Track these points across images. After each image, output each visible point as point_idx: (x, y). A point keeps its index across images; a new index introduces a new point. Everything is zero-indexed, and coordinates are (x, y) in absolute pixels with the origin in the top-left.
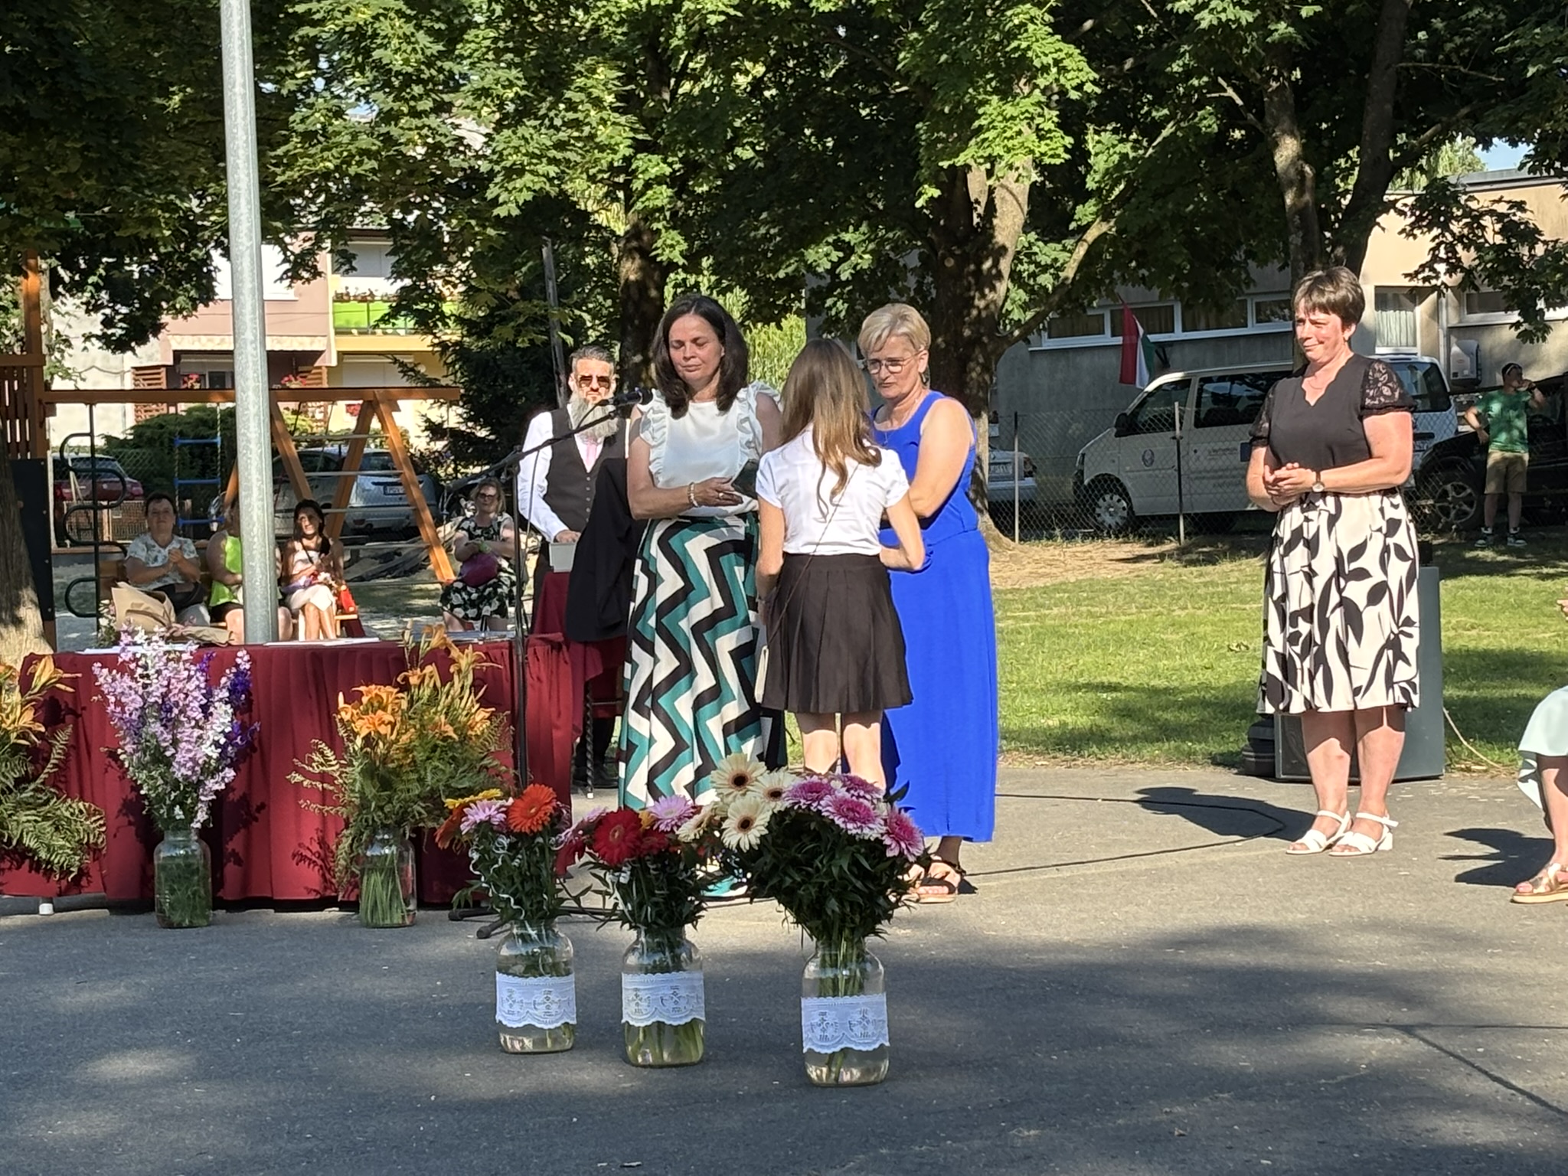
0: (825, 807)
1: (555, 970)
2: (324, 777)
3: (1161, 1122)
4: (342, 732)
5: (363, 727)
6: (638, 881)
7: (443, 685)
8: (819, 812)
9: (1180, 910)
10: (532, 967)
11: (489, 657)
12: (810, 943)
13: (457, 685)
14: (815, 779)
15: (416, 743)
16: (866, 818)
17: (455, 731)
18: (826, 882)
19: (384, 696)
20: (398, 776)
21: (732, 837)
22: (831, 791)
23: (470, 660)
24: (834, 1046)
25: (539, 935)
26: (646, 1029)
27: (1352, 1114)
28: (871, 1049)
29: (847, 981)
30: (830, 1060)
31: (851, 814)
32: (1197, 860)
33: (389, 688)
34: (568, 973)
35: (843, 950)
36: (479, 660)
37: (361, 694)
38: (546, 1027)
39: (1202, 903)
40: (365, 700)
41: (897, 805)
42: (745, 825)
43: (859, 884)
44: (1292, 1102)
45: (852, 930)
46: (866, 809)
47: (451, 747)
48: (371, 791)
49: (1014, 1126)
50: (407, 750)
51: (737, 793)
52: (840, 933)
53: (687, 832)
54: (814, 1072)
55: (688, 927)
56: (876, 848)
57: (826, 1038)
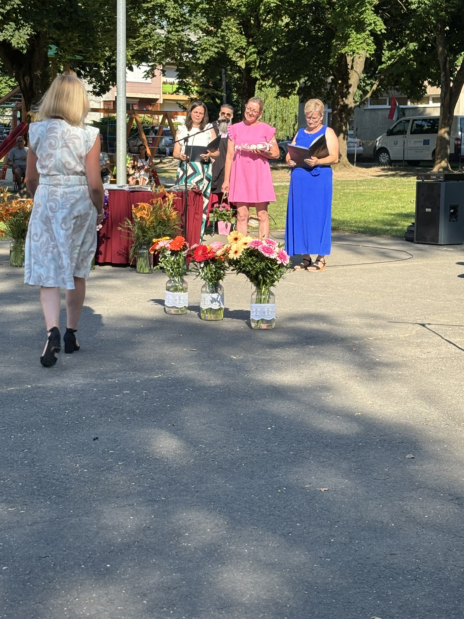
0: (260, 248)
1: (182, 290)
2: (129, 229)
3: (351, 345)
4: (133, 216)
5: (138, 215)
6: (206, 268)
7: (163, 204)
8: (257, 249)
9: (375, 281)
10: (176, 290)
11: (178, 196)
12: (254, 288)
13: (168, 203)
14: (257, 240)
15: (154, 220)
16: (271, 252)
17: (166, 217)
18: (259, 270)
19: (145, 206)
20: (149, 230)
21: (232, 256)
22: (261, 244)
23: (172, 196)
24: (259, 318)
25: (178, 280)
26: (206, 310)
27: (407, 346)
28: (270, 319)
29: (264, 299)
30: (258, 321)
31: (267, 251)
32: (384, 266)
33: (147, 204)
34: (185, 292)
35: (263, 290)
36: (175, 197)
37: (139, 205)
38: (179, 307)
39: (382, 279)
40: (139, 207)
41: (281, 249)
42: (236, 252)
43: (269, 271)
44: (390, 342)
45: (266, 285)
46: (271, 249)
47: (165, 222)
48: (140, 234)
49: (307, 344)
50: (152, 222)
51: (235, 242)
52: (263, 285)
53: (219, 253)
54: (253, 325)
55: (220, 281)
56: (274, 261)
57: (257, 316)
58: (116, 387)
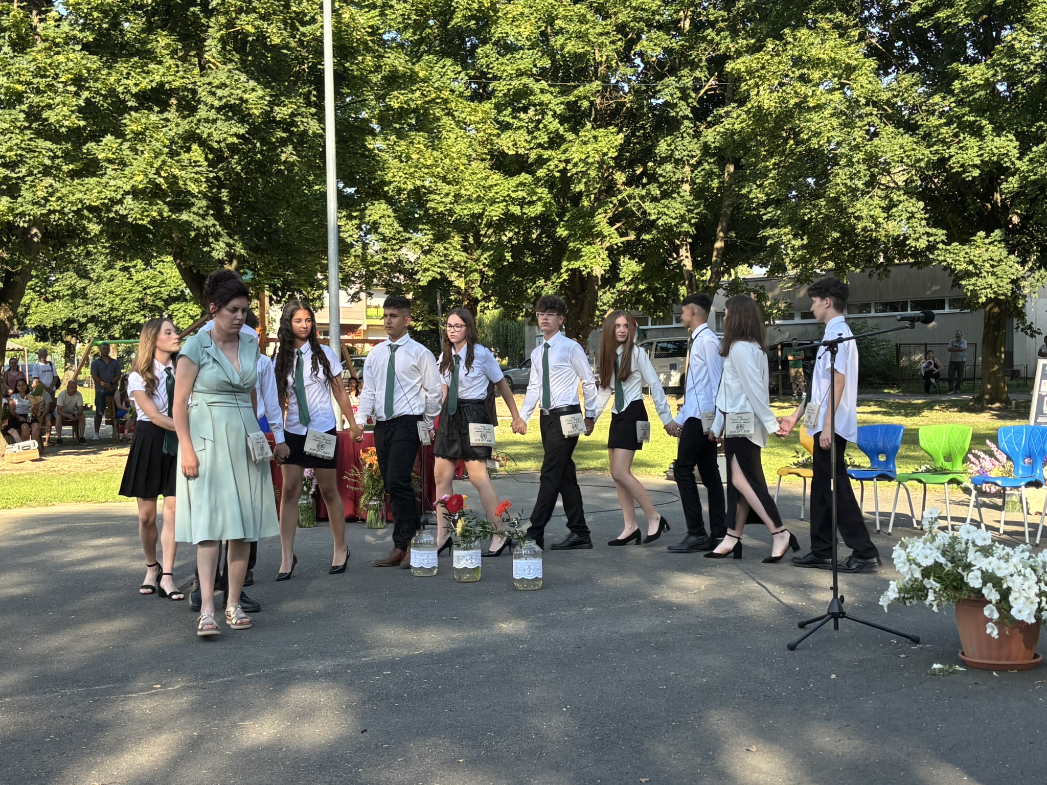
2: (355, 478)
4: (362, 463)
5: (368, 461)
40: (369, 452)
58: (373, 667)
